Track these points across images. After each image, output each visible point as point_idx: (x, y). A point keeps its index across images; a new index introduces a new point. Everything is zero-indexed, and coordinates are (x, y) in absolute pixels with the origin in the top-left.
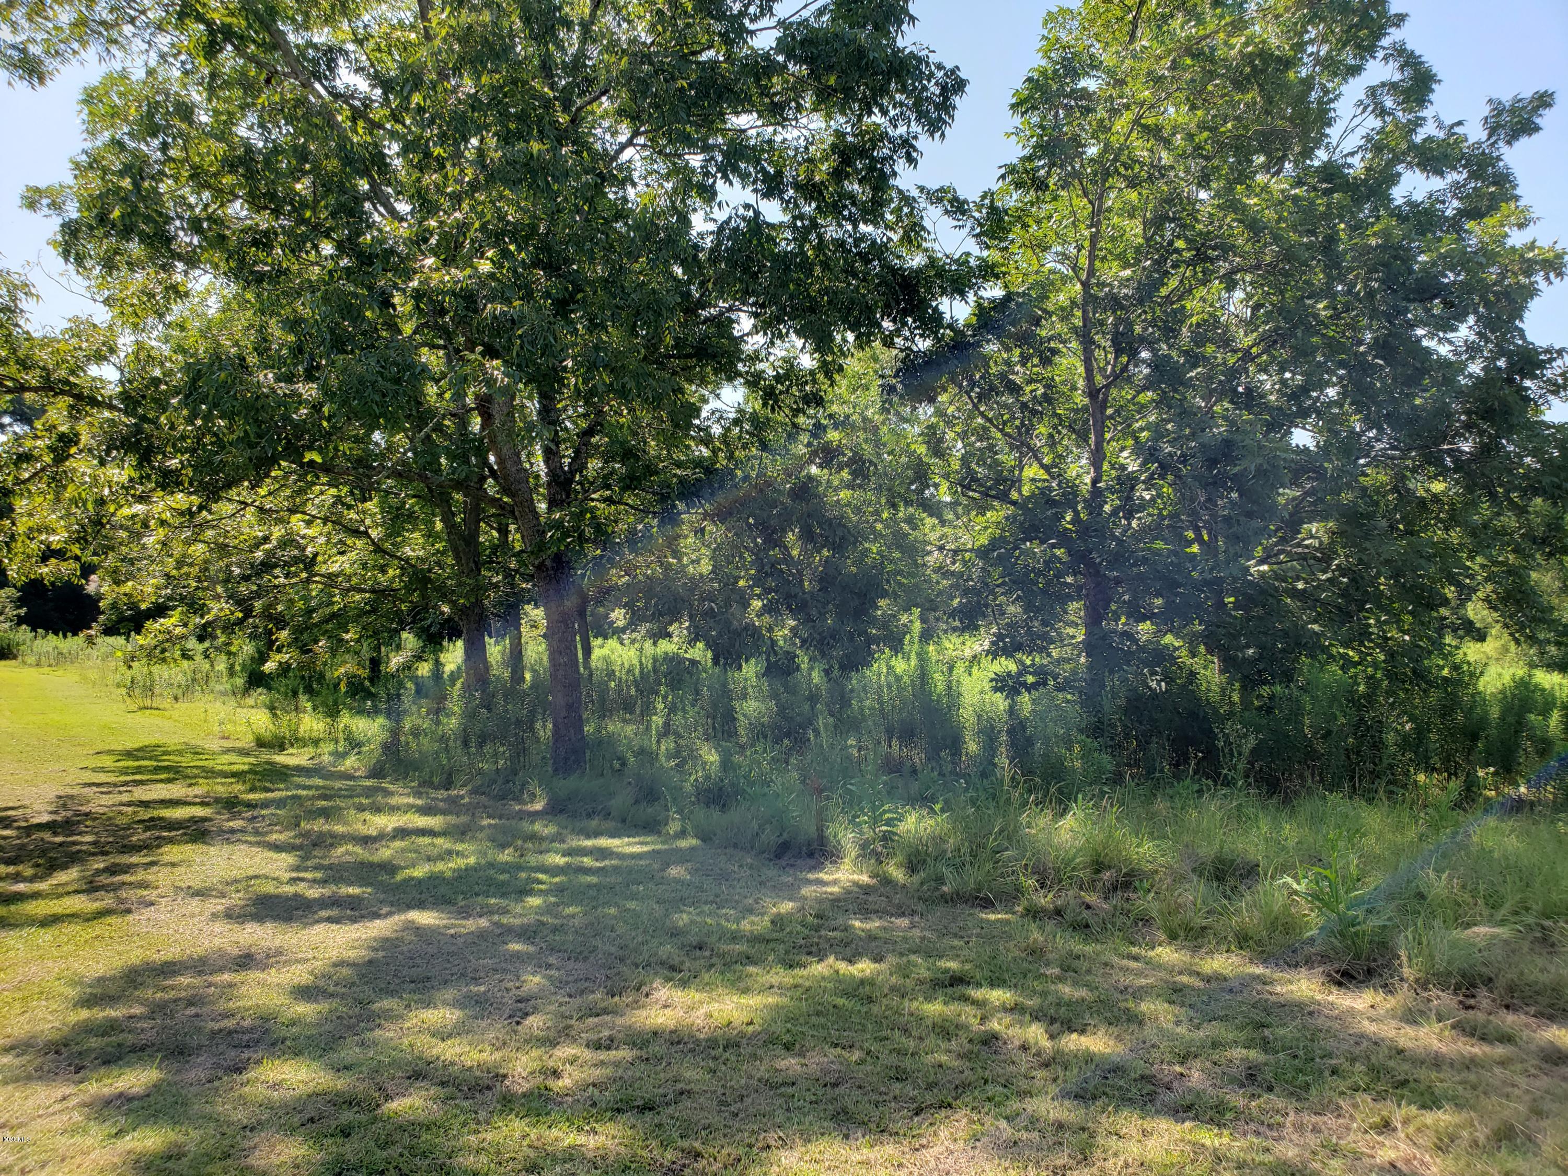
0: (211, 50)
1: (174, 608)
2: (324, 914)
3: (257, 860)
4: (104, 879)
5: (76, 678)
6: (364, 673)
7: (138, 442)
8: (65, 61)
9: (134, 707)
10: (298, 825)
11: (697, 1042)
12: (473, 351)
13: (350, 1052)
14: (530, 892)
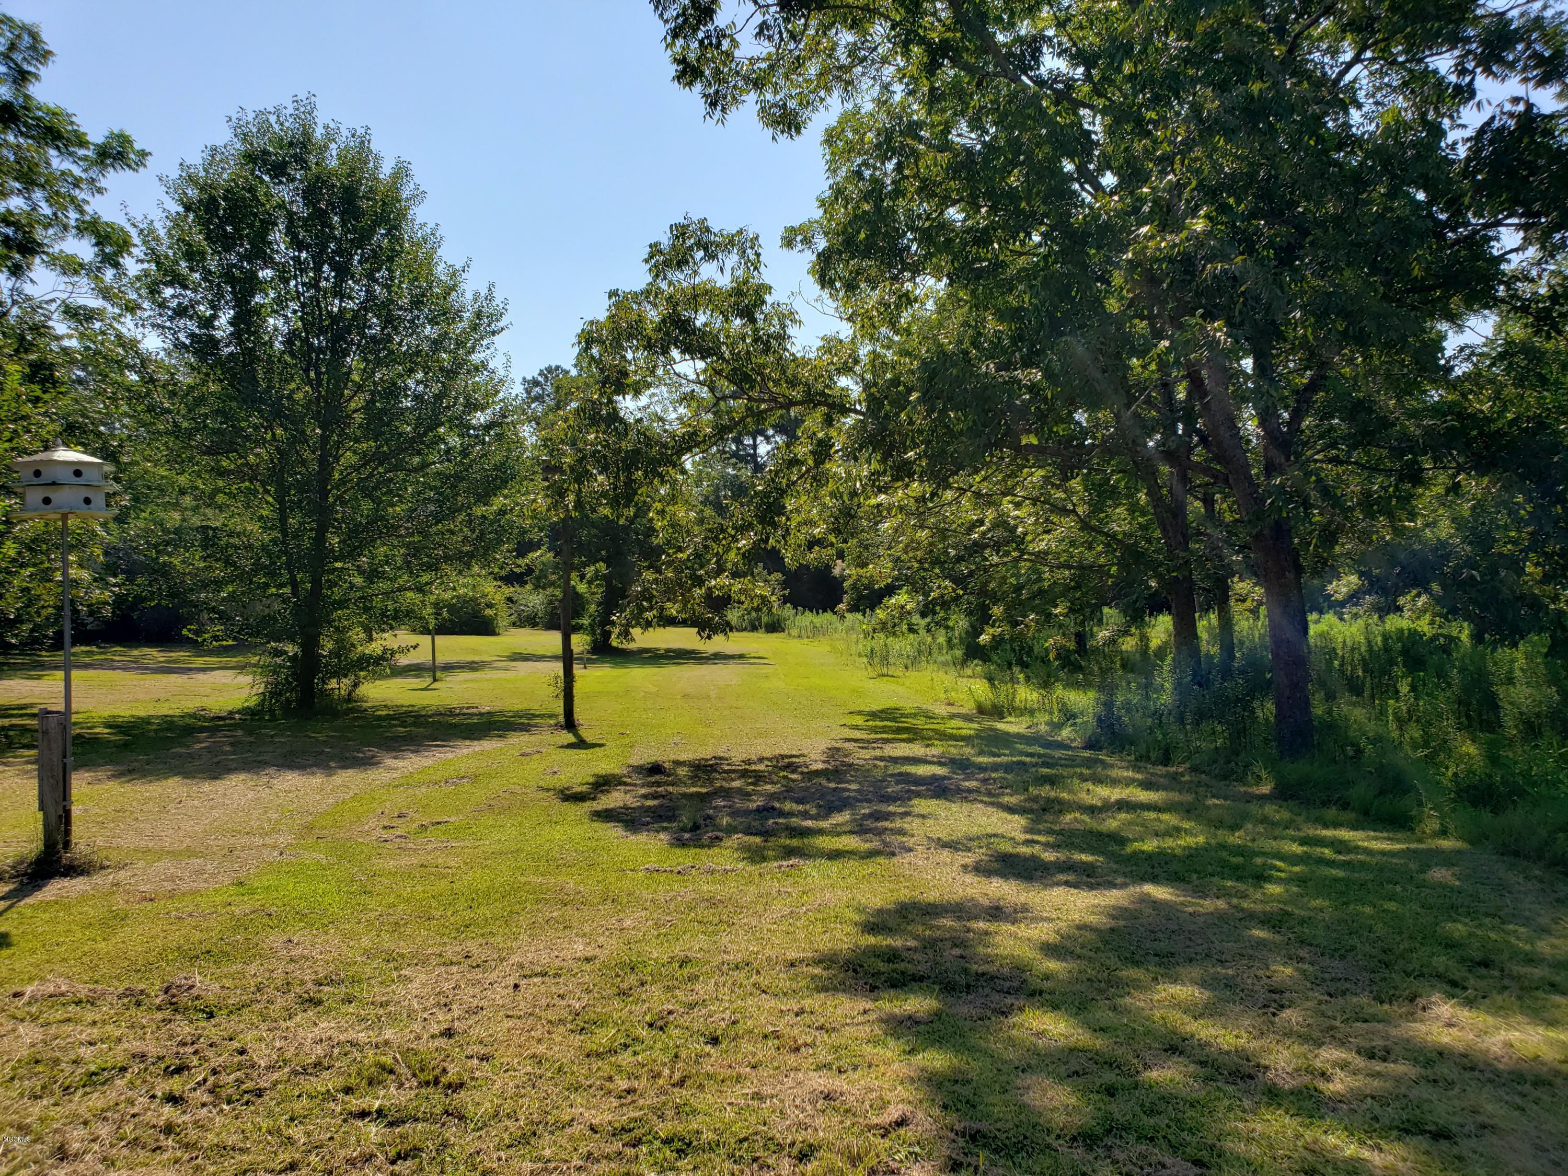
0: (931, 68)
1: (900, 587)
2: (1062, 877)
3: (994, 819)
4: (869, 823)
5: (828, 648)
6: (1072, 646)
7: (884, 438)
8: (816, 109)
9: (874, 674)
10: (1027, 790)
11: (1498, 1073)
12: (1193, 316)
13: (1104, 1015)
14: (1269, 879)
